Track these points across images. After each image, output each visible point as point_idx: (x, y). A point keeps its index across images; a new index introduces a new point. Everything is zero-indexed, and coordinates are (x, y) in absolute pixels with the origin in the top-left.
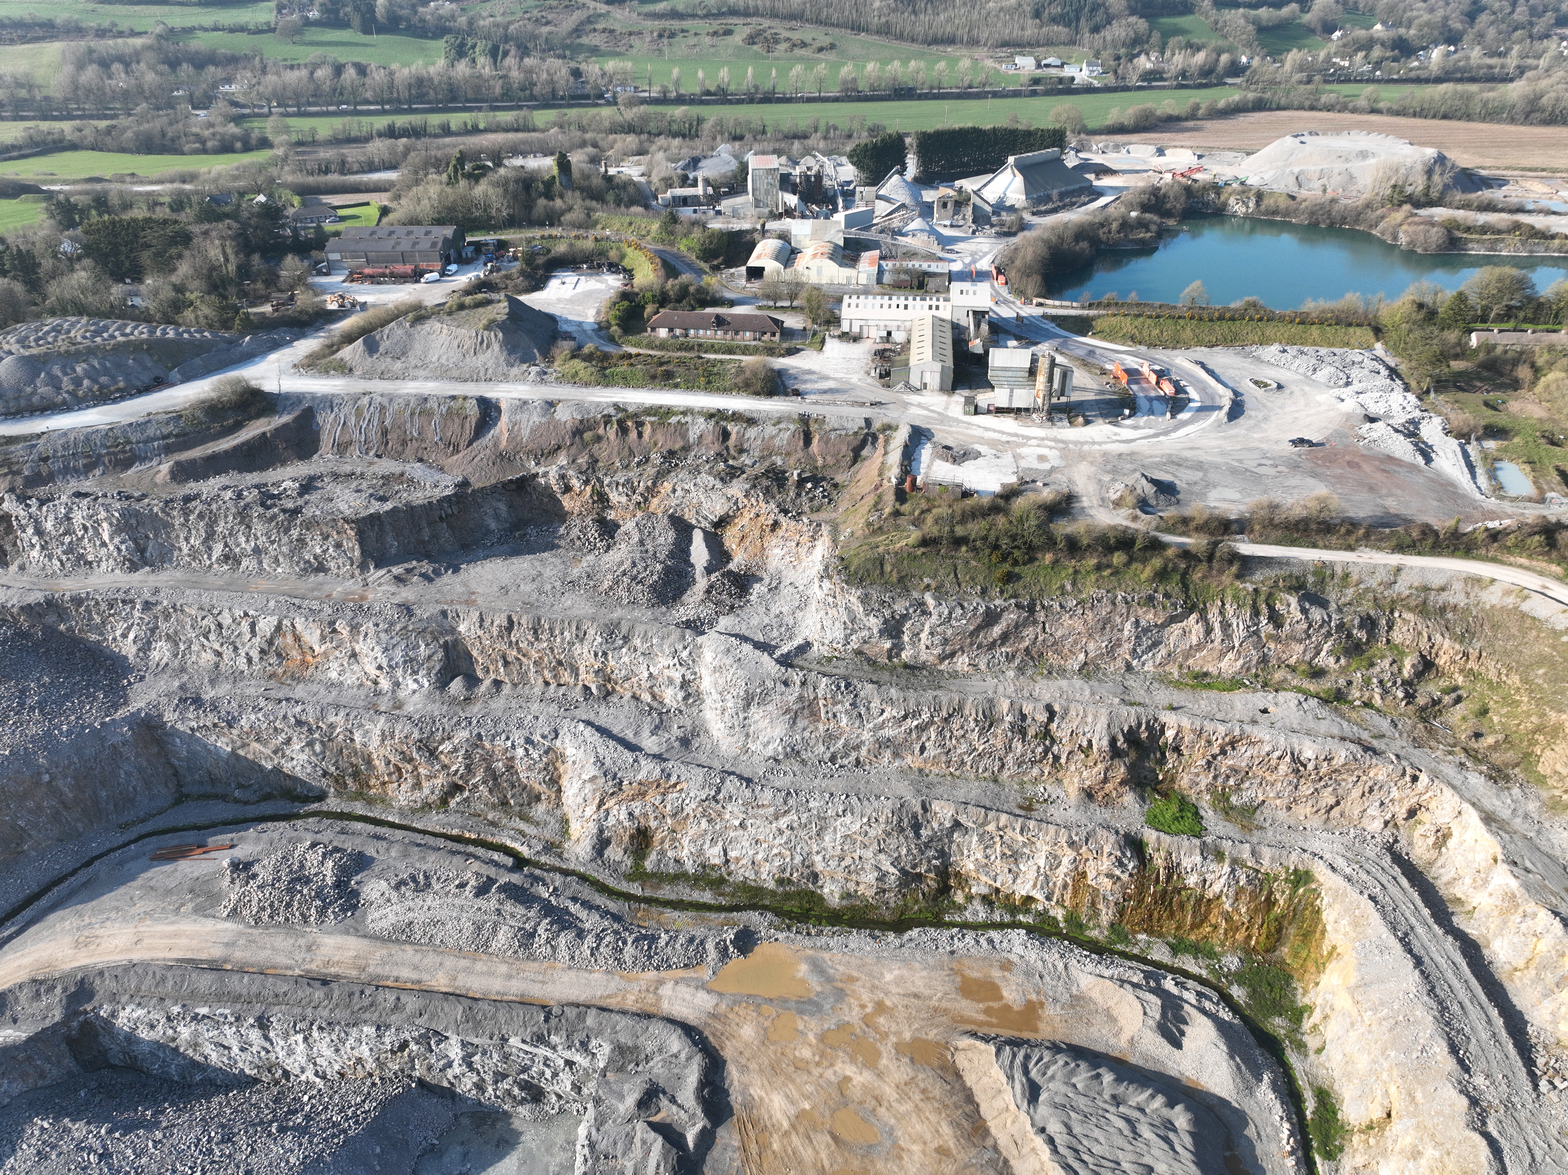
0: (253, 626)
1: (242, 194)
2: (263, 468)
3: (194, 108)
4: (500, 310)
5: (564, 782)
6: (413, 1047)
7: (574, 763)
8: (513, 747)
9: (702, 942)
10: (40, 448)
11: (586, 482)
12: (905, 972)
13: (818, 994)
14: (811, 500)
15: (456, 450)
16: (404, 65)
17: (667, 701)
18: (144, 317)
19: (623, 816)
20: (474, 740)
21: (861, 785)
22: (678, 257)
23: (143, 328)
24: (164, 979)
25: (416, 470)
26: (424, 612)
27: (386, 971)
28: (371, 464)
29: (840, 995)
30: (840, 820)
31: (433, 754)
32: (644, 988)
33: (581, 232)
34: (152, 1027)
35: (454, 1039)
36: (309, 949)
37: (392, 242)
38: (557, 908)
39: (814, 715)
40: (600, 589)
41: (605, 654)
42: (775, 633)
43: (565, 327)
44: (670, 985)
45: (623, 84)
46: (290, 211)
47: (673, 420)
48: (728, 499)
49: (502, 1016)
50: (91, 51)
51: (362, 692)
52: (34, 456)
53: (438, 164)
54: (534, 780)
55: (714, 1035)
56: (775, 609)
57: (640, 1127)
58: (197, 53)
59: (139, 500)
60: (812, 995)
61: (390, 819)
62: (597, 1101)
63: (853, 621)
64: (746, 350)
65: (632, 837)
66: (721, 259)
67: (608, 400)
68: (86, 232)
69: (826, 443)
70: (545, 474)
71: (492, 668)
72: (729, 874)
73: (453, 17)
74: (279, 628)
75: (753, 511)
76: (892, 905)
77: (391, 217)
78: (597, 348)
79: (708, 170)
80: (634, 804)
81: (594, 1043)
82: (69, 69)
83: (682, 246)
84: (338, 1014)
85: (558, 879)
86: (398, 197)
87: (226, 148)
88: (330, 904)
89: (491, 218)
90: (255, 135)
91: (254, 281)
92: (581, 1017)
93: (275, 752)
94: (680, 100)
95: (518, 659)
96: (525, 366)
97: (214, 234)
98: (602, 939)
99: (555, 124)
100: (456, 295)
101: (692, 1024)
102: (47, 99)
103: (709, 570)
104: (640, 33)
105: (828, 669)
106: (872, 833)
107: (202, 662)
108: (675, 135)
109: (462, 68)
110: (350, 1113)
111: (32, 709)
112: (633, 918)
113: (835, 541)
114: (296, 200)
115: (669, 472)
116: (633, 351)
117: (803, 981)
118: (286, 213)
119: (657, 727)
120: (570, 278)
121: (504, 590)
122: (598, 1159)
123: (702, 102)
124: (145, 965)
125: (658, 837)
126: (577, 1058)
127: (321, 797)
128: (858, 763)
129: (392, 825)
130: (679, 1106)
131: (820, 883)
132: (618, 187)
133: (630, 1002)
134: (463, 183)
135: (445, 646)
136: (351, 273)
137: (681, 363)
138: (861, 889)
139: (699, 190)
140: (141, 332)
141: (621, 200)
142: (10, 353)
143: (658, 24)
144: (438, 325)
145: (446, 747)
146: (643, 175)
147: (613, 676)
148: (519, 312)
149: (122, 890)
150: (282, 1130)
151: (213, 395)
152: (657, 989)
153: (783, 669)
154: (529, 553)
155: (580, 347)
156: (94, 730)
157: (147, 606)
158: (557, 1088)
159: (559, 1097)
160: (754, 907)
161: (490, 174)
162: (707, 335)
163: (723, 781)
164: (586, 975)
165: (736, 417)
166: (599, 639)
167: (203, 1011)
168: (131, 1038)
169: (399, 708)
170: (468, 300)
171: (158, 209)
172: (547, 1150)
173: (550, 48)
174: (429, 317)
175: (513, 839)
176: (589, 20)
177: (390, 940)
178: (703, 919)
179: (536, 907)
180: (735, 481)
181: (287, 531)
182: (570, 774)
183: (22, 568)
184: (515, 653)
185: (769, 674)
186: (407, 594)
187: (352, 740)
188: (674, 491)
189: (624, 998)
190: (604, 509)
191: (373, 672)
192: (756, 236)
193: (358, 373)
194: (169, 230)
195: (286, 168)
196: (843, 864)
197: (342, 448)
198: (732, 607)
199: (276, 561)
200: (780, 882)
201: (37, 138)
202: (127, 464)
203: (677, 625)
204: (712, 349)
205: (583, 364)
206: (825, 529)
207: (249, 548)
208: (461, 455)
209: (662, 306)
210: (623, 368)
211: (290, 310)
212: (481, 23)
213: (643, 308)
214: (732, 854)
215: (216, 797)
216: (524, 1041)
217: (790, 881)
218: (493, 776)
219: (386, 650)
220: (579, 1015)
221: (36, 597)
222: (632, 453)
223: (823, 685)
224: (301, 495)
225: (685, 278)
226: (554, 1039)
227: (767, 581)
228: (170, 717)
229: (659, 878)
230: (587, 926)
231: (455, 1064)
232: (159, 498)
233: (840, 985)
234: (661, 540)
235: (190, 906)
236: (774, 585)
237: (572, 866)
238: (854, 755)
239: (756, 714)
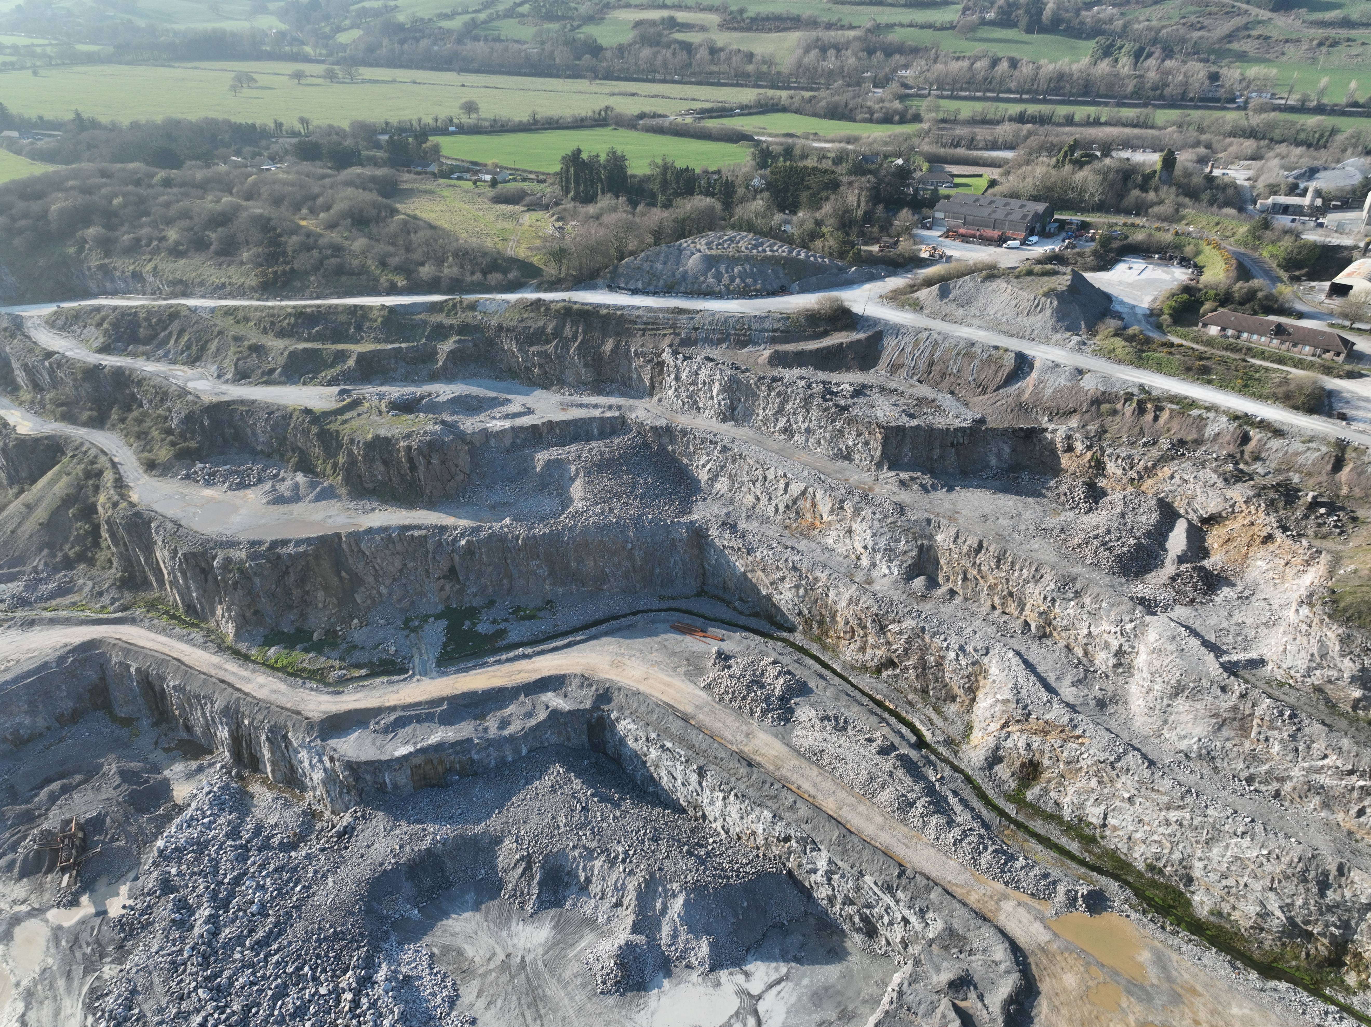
0: (787, 485)
1: (886, 157)
2: (832, 370)
3: (875, 87)
4: (1063, 281)
5: (980, 695)
6: (793, 843)
7: (994, 681)
8: (948, 648)
9: (1055, 883)
10: (696, 321)
11: (1089, 448)
12: (1257, 1016)
13: (1152, 985)
14: (1320, 525)
15: (984, 392)
16: (1051, 62)
17: (1097, 662)
18: (788, 240)
19: (1021, 743)
20: (918, 630)
21: (1273, 818)
22: (1257, 262)
23: (786, 248)
24: (653, 711)
25: (946, 400)
26: (915, 515)
27: (794, 777)
28: (912, 386)
29: (1176, 999)
30: (1235, 840)
31: (882, 629)
32: (989, 893)
33: (1165, 225)
34: (636, 740)
35: (824, 853)
36: (747, 735)
37: (990, 210)
38: (939, 793)
39: (1244, 730)
40: (1069, 544)
41: (1053, 600)
42: (1230, 639)
43: (1117, 307)
44: (1012, 903)
45: (1260, 91)
46: (918, 174)
47: (1195, 412)
48: (1226, 500)
49: (866, 855)
50: (818, 39)
51: (846, 562)
52: (691, 326)
53: (1051, 149)
54: (956, 683)
55: (1037, 965)
56: (1238, 617)
57: (945, 1004)
58: (891, 44)
59: (743, 372)
60: (1146, 983)
61: (834, 666)
62: (917, 962)
63: (1323, 656)
64: (1298, 364)
65: (1023, 765)
66: (1304, 271)
67: (1136, 380)
68: (772, 173)
69: (1359, 474)
70: (1054, 431)
71: (952, 578)
72: (1103, 837)
73: (1111, 21)
74: (804, 493)
75: (1249, 518)
76: (1266, 946)
77: (997, 189)
78: (1141, 332)
79: (1325, 181)
80: (1034, 738)
81: (930, 915)
82: (800, 52)
83: (1265, 253)
84: (752, 792)
85: (947, 771)
86: (1008, 173)
87: (887, 120)
88: (772, 710)
89: (1083, 201)
90: (911, 111)
91: (872, 226)
92: (928, 889)
93: (772, 584)
94: (1320, 110)
95: (976, 579)
96: (1068, 334)
97: (856, 185)
98: (967, 836)
99: (1174, 124)
100: (1029, 262)
101: (1021, 945)
102: (779, 73)
103: (1181, 560)
104: (1298, 41)
105: (1276, 693)
106: (1268, 867)
107: (745, 501)
108: (1298, 144)
109: (1104, 67)
110: (735, 867)
111: (636, 497)
112: (1000, 832)
113: (1331, 573)
114: (925, 166)
115: (1173, 459)
116: (1176, 340)
117: (1141, 966)
118: (914, 175)
119: (1079, 681)
120: (1138, 264)
121: (984, 518)
122: (901, 1007)
123: (1343, 113)
124: (646, 697)
125: (1047, 775)
126: (913, 919)
127: (792, 629)
128: (1277, 795)
129: (834, 672)
130: (984, 1005)
131: (1192, 888)
132: (1217, 187)
133: (972, 899)
134: (1068, 167)
135: (921, 548)
136: (948, 231)
137: (1223, 361)
138: (1236, 916)
139: (1306, 201)
140: (782, 250)
141: (1215, 201)
142: (699, 251)
143: (1321, 33)
144: (1005, 285)
145: (894, 627)
146: (1249, 179)
147: (1054, 622)
148: (1079, 285)
149: (648, 640)
150: (690, 853)
151: (816, 307)
152: (1000, 900)
153: (1225, 675)
154: (1016, 494)
155: (1125, 328)
156: (666, 524)
157: (725, 449)
158: (889, 935)
159: (888, 943)
160: (1116, 877)
161: (1096, 162)
162: (1260, 341)
163: (1125, 752)
164: (944, 858)
165: (1263, 425)
166: (1052, 586)
167: (669, 745)
168: (622, 741)
169: (869, 584)
170: (1038, 268)
171: (824, 161)
172: (864, 978)
173: (1196, 52)
174: (999, 277)
175: (922, 722)
176: (1246, 27)
177: (804, 756)
178: (1063, 864)
179: (922, 784)
180: (1239, 485)
181: (833, 421)
182: (987, 689)
183: (660, 400)
184: (975, 572)
185: (1208, 674)
186: (905, 497)
187: (827, 595)
188: (1172, 477)
189: (969, 892)
190: (1096, 476)
191: (859, 549)
192: (1355, 253)
193: (926, 311)
194: (826, 178)
195: (927, 140)
196: (1224, 882)
197: (894, 368)
198: (1193, 601)
199: (819, 442)
200: (1151, 868)
201: (763, 102)
202: (743, 345)
203: (1131, 598)
204: (1262, 355)
205: (1123, 343)
206: (1324, 558)
207: (803, 427)
208: (986, 397)
209: (1222, 305)
210: (1161, 354)
211: (892, 253)
212: (1136, 26)
213: (1202, 304)
214: (1111, 821)
215: (723, 601)
216: (876, 883)
217: (1161, 872)
218: (923, 665)
219: (874, 535)
220: (926, 886)
221: (662, 423)
222: (1142, 433)
223: (1264, 706)
224: (852, 397)
225: (1256, 283)
226: (900, 894)
227: (1240, 588)
228: (713, 532)
229: (1035, 810)
230: (958, 819)
231: (819, 873)
232: (756, 374)
233: (1179, 990)
234: (1143, 518)
235: (684, 669)
236: (1246, 594)
237: (962, 766)
238: (1275, 786)
239: (1181, 704)
